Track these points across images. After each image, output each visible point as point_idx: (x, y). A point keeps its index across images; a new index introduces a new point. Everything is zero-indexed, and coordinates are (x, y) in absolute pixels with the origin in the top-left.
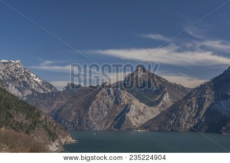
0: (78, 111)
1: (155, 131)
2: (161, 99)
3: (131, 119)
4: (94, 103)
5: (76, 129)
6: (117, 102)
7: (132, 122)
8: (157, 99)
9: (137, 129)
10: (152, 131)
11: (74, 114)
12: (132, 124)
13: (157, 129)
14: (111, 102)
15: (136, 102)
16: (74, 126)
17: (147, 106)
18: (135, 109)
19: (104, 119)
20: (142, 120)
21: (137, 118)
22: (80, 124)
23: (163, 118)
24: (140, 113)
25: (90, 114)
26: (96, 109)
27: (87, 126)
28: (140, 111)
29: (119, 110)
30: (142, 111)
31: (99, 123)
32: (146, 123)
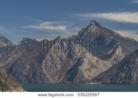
0: (32, 65)
1: (106, 83)
2: (114, 52)
3: (84, 72)
4: (48, 56)
5: (30, 82)
6: (70, 56)
7: (85, 75)
8: (110, 52)
9: (89, 82)
10: (104, 83)
11: (28, 67)
12: (84, 77)
13: (109, 82)
14: (65, 56)
15: (89, 55)
16: (28, 79)
17: (100, 60)
18: (87, 62)
19: (57, 72)
20: (94, 73)
21: (90, 71)
22: (34, 77)
23: (115, 71)
24: (93, 66)
25: (43, 67)
26: (49, 63)
27: (41, 79)
28: (92, 65)
29: (72, 63)
30: (94, 65)
31: (53, 76)
32: (98, 76)
